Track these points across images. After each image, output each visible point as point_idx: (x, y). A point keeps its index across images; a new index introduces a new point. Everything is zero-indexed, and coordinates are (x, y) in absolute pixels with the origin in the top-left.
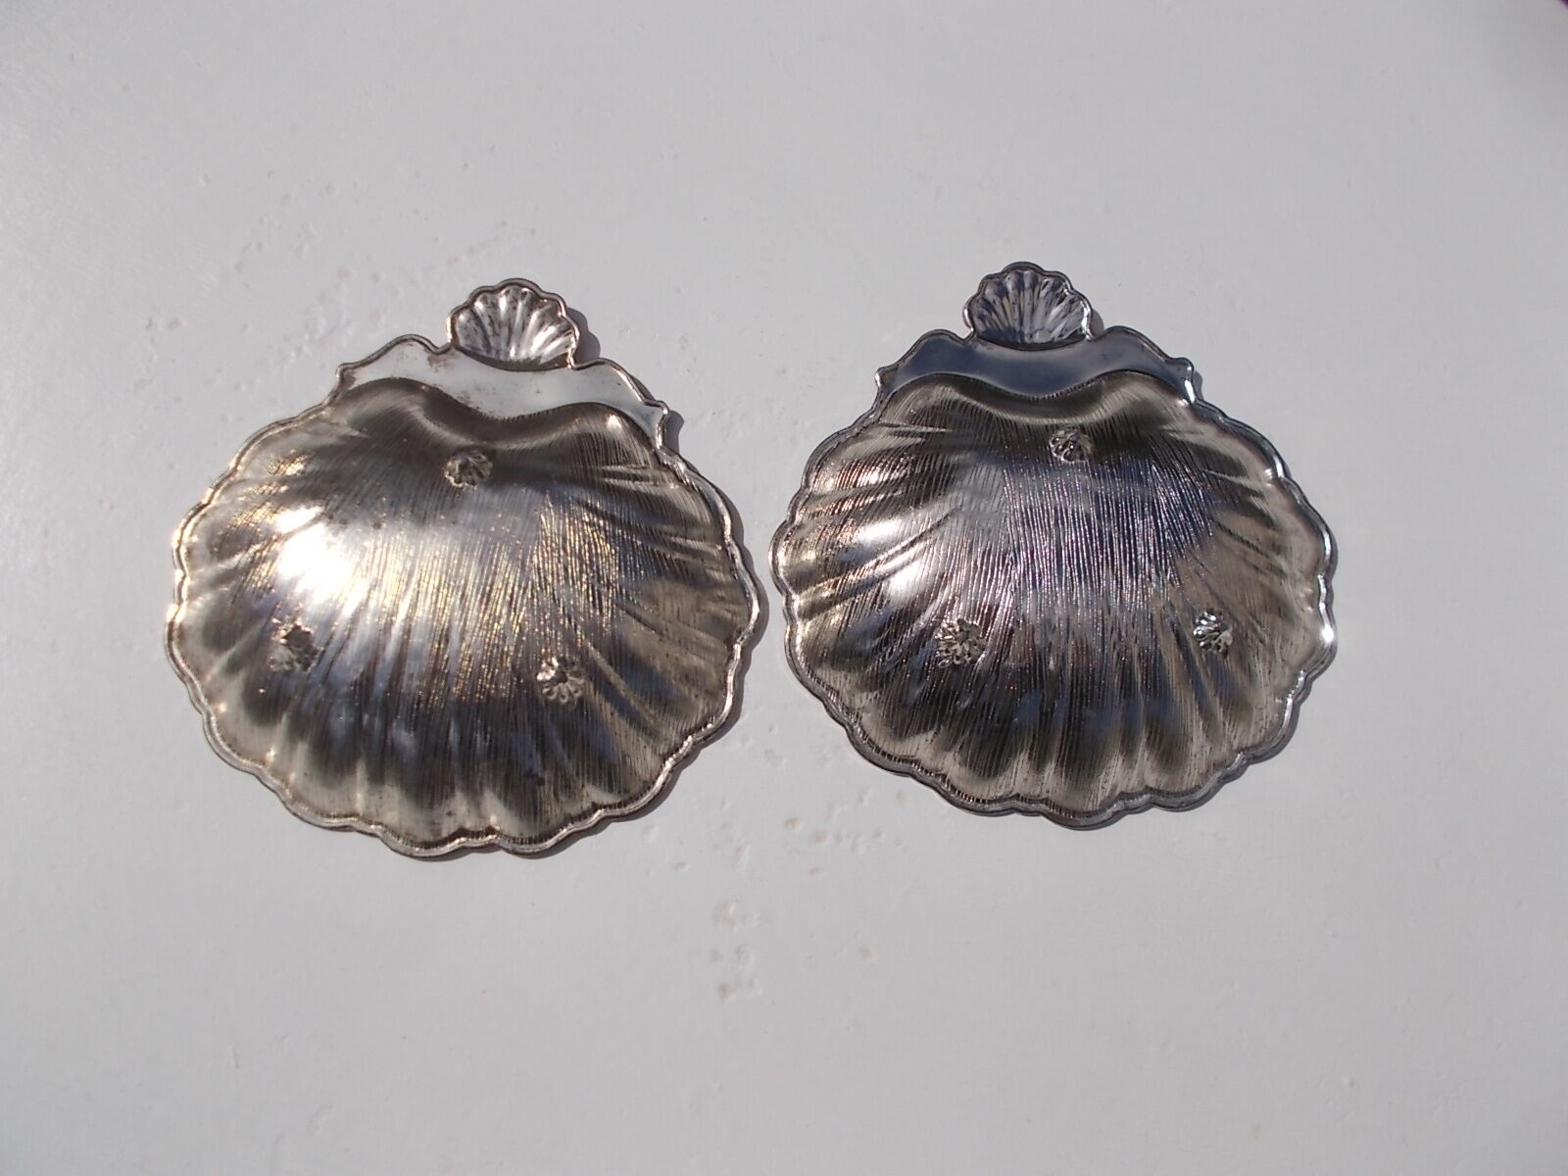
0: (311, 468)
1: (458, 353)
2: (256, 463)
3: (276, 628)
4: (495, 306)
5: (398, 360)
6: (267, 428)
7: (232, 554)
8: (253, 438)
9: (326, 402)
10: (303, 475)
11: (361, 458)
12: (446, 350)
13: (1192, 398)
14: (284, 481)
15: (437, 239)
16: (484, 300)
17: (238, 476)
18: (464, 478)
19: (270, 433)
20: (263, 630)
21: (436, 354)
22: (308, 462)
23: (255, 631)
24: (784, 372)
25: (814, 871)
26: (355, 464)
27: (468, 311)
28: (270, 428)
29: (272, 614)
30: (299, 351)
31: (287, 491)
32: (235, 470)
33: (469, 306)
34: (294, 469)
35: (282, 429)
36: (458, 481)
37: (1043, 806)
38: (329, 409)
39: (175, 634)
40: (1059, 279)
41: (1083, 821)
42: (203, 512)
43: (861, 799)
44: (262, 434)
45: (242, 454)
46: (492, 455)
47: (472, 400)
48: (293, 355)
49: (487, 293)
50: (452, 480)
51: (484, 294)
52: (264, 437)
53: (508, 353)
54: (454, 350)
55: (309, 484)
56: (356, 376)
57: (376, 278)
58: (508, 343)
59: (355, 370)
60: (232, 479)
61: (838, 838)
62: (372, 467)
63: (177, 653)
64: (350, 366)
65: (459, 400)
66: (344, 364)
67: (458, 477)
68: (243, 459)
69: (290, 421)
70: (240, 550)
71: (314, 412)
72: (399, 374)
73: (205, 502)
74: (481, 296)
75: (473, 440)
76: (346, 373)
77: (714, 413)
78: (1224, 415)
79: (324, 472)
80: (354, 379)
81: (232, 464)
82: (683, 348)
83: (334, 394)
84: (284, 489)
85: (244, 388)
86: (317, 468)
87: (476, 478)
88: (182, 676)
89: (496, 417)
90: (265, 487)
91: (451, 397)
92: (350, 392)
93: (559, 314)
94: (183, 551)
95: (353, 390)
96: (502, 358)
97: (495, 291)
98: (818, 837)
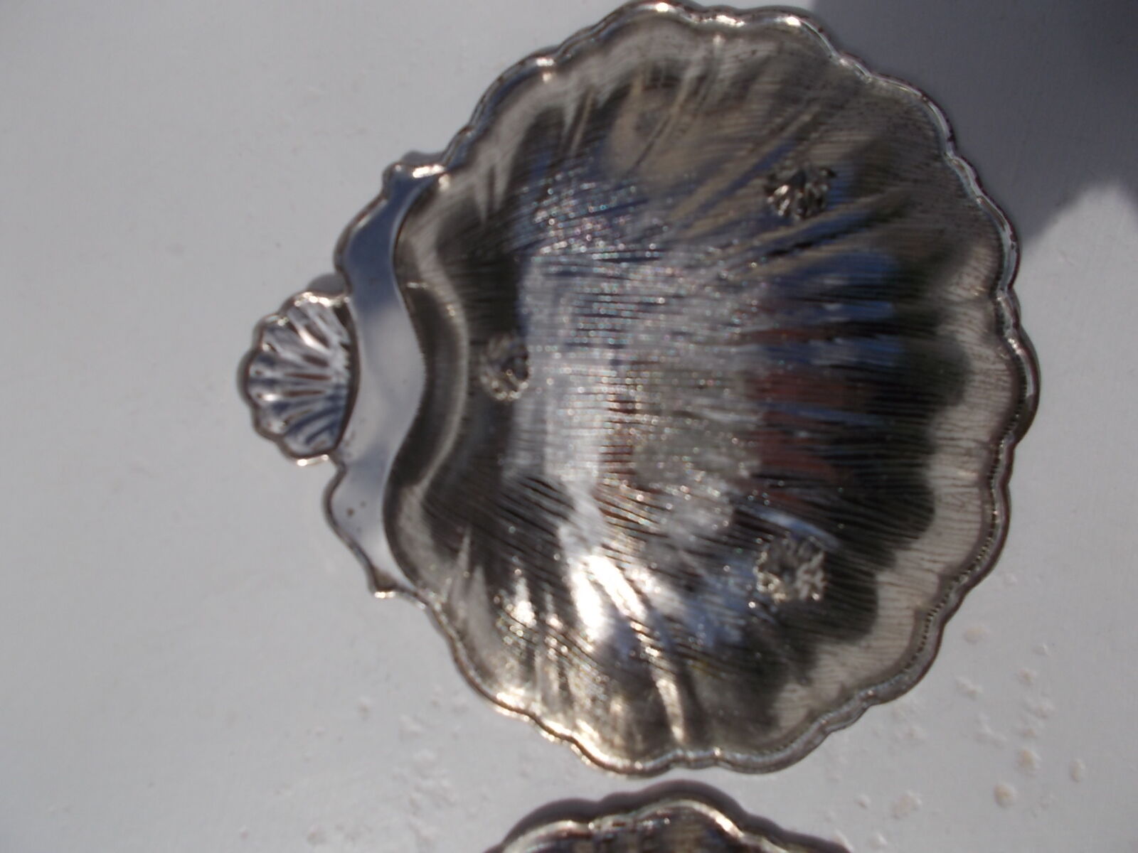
13: (437, 169)
25: (1073, 777)
37: (1004, 445)
40: (264, 328)
41: (1030, 391)
43: (972, 695)
61: (1026, 735)
78: (465, 129)
98: (1024, 762)
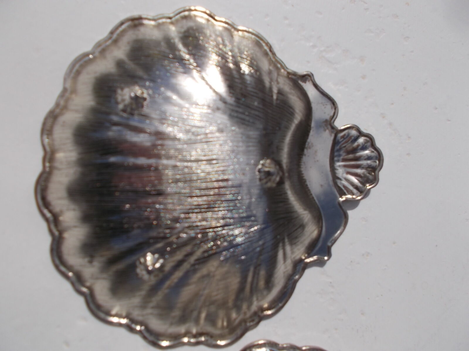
0: (248, 78)
1: (333, 135)
2: (245, 42)
3: (143, 86)
4: (364, 148)
5: (322, 103)
6: (266, 42)
7: (186, 45)
8: (259, 36)
9: (289, 71)
10: (242, 75)
11: (261, 106)
12: (333, 128)
14: (237, 64)
15: (392, 104)
16: (366, 142)
17: (236, 33)
18: (262, 174)
19: (264, 44)
20: (141, 78)
21: (329, 123)
22: (251, 75)
23: (140, 73)
24: (362, 314)
26: (256, 104)
27: (358, 134)
28: (267, 44)
29: (153, 81)
30: (314, 46)
31: (230, 68)
32: (238, 30)
33: (361, 134)
34: (245, 68)
35: (268, 50)
36: (259, 171)
38: (286, 73)
39: (136, 22)
42: (210, 19)
44: (262, 40)
45: (248, 32)
46: (281, 183)
47: (309, 151)
48: (311, 44)
49: (371, 141)
50: (260, 167)
51: (370, 141)
52: (261, 42)
53: (338, 161)
54: (335, 132)
55: (237, 80)
56: (307, 83)
57: (364, 77)
58: (344, 160)
59: (311, 82)
60: (233, 30)
62: (256, 115)
63: (123, 27)
64: (312, 78)
65: (307, 143)
66: (313, 75)
67: (262, 170)
68: (246, 34)
69: (274, 54)
70: (188, 50)
71: (281, 65)
72: (314, 106)
73: (216, 18)
74: (368, 139)
75: (287, 166)
76: (307, 77)
77: (331, 283)
79: (246, 87)
80: (305, 83)
81: (240, 28)
82: (363, 255)
83: (295, 74)
84: (231, 65)
85: (287, 22)
86: (248, 82)
87: (264, 181)
88: (112, 33)
89: (302, 166)
90: (230, 53)
91: (307, 138)
92: (298, 82)
93: (368, 185)
94: (186, 13)
95: (299, 84)
96: (336, 159)
97: (373, 145)
